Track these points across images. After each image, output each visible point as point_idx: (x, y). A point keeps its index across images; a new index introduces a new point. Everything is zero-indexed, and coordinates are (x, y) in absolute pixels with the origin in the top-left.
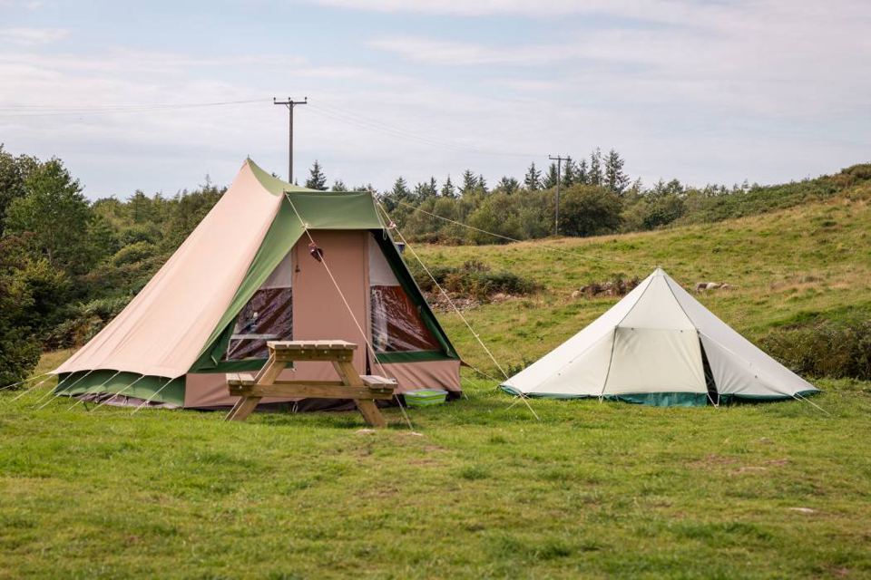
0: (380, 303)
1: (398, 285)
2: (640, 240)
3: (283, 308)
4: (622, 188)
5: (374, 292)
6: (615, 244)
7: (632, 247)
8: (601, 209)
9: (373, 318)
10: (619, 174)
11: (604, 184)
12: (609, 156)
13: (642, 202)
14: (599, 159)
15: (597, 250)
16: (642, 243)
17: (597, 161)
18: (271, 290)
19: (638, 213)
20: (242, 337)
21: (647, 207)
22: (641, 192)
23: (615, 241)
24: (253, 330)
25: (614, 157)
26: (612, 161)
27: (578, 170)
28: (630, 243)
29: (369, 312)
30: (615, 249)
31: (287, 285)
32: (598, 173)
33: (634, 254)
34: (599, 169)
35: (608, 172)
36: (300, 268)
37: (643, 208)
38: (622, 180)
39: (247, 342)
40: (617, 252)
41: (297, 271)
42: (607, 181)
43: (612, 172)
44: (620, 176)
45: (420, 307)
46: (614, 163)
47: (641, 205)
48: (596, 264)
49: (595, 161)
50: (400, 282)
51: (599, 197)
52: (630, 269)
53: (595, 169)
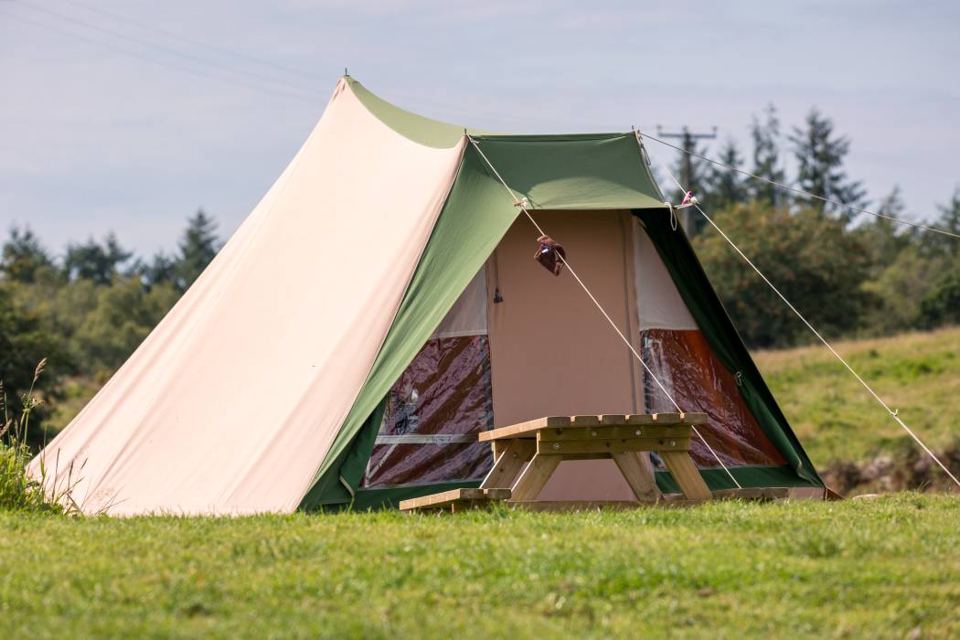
0: (660, 365)
1: (694, 327)
2: (943, 349)
3: (473, 379)
4: (846, 219)
5: (649, 343)
6: (877, 362)
7: (925, 369)
8: (807, 274)
9: (647, 398)
10: (836, 179)
11: (795, 210)
12: (806, 128)
13: (907, 255)
14: (776, 140)
15: (825, 380)
16: (950, 356)
17: (770, 146)
18: (448, 340)
19: (903, 288)
20: (397, 440)
21: (925, 268)
22: (901, 230)
23: (874, 354)
24: (414, 426)
25: (818, 130)
26: (814, 144)
27: (716, 173)
28: (918, 358)
29: (640, 386)
30: (878, 374)
31: (477, 330)
32: (773, 178)
33: (932, 386)
34: (776, 168)
35: (803, 176)
36: (502, 294)
37: (914, 273)
38: (847, 196)
39: (403, 450)
40: (881, 382)
41: (498, 300)
42: (799, 200)
43: (816, 175)
44: (840, 185)
45: (739, 375)
46: (822, 150)
47: (907, 265)
48: (829, 417)
49: (762, 142)
50: (698, 322)
51: (804, 241)
52: (928, 426)
53: (765, 168)
